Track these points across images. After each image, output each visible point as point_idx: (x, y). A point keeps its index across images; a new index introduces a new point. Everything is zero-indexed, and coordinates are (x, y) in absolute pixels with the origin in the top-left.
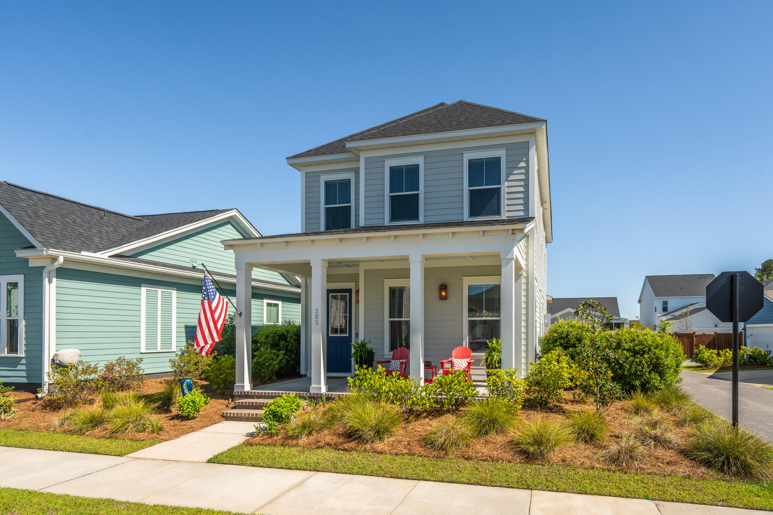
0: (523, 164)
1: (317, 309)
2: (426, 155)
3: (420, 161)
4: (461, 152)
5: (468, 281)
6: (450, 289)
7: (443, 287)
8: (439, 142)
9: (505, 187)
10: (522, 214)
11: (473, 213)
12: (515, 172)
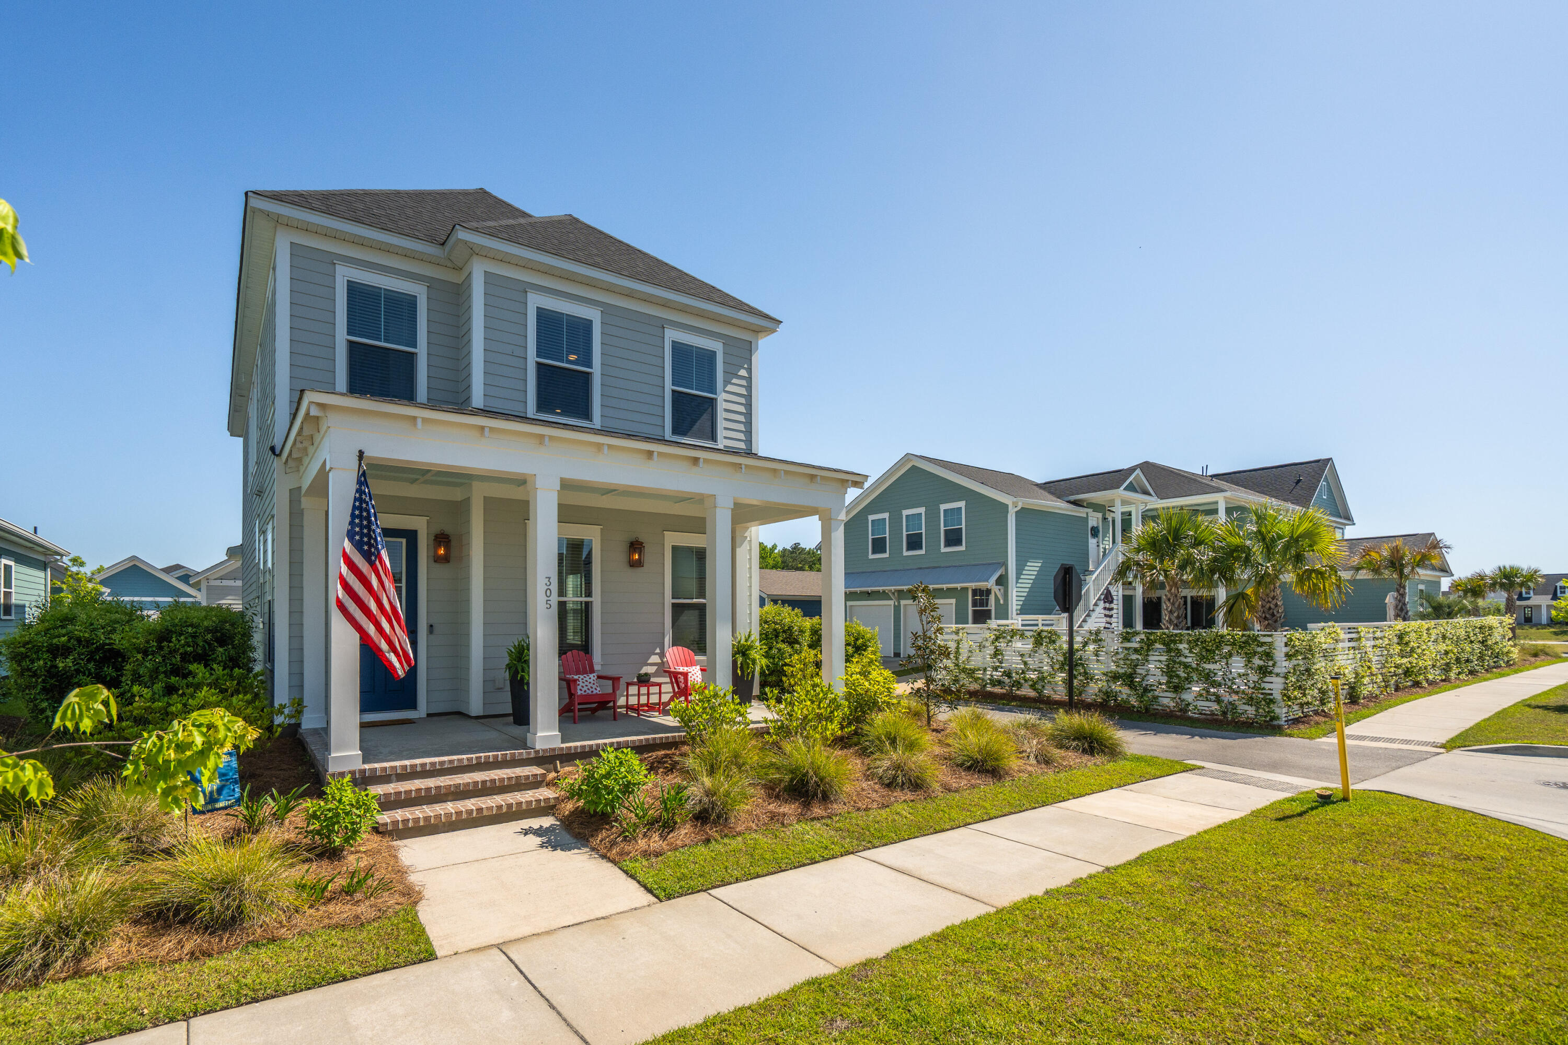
0: (743, 373)
1: (549, 578)
2: (607, 310)
3: (593, 315)
4: (662, 325)
5: (673, 539)
6: (648, 549)
7: (635, 546)
8: (630, 294)
9: (721, 398)
10: (742, 445)
11: (676, 430)
12: (734, 381)
